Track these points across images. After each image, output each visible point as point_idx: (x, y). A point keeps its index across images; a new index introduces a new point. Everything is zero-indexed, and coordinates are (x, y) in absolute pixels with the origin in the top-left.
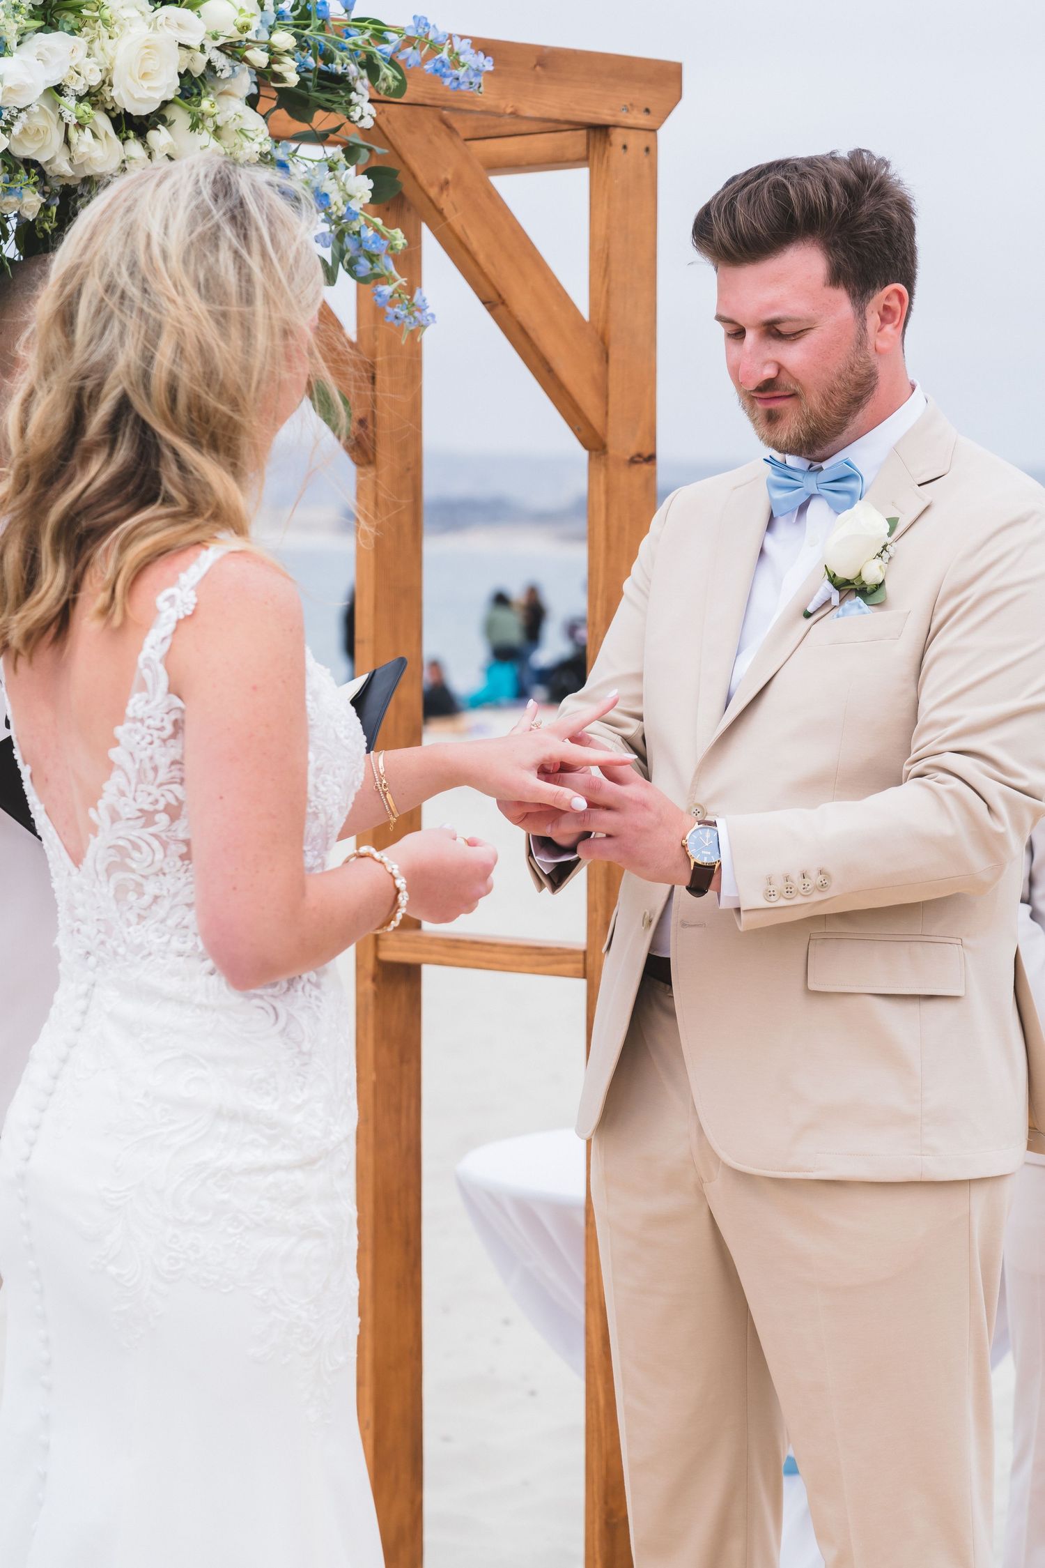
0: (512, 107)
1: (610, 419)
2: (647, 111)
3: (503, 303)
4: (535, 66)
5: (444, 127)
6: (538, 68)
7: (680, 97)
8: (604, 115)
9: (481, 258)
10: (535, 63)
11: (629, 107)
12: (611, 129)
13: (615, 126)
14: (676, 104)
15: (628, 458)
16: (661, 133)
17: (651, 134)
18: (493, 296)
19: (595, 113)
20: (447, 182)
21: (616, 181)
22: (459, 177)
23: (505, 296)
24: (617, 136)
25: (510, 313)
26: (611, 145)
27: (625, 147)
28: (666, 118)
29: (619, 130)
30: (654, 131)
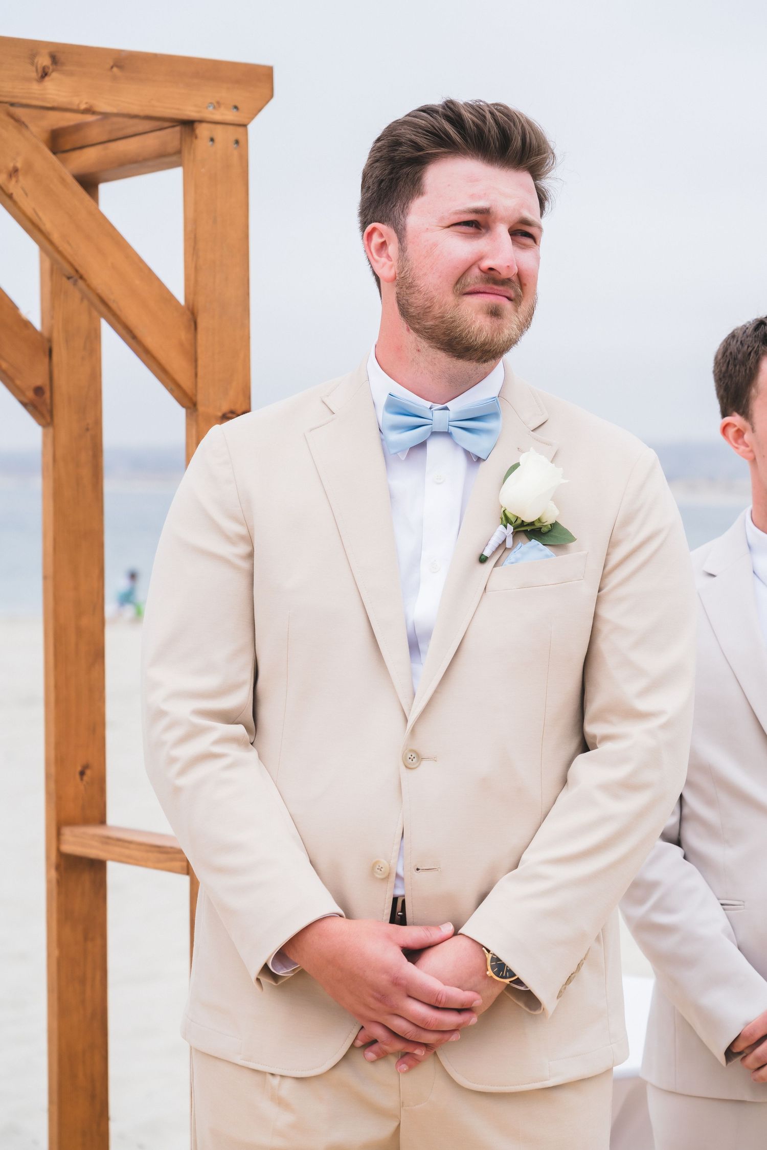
0: (86, 103)
1: (199, 380)
2: (236, 107)
3: (81, 277)
4: (112, 67)
5: (12, 121)
6: (115, 69)
7: (272, 96)
8: (190, 112)
9: (56, 237)
10: (112, 64)
11: (215, 104)
12: (196, 125)
13: (201, 121)
14: (267, 102)
15: (220, 414)
16: (251, 127)
17: (241, 129)
18: (71, 272)
19: (178, 109)
20: (16, 170)
21: (203, 170)
22: (29, 167)
23: (82, 271)
24: (203, 131)
25: (89, 286)
26: (196, 138)
27: (212, 140)
28: (256, 114)
29: (204, 125)
30: (245, 126)
